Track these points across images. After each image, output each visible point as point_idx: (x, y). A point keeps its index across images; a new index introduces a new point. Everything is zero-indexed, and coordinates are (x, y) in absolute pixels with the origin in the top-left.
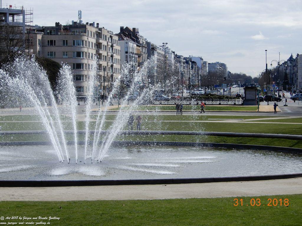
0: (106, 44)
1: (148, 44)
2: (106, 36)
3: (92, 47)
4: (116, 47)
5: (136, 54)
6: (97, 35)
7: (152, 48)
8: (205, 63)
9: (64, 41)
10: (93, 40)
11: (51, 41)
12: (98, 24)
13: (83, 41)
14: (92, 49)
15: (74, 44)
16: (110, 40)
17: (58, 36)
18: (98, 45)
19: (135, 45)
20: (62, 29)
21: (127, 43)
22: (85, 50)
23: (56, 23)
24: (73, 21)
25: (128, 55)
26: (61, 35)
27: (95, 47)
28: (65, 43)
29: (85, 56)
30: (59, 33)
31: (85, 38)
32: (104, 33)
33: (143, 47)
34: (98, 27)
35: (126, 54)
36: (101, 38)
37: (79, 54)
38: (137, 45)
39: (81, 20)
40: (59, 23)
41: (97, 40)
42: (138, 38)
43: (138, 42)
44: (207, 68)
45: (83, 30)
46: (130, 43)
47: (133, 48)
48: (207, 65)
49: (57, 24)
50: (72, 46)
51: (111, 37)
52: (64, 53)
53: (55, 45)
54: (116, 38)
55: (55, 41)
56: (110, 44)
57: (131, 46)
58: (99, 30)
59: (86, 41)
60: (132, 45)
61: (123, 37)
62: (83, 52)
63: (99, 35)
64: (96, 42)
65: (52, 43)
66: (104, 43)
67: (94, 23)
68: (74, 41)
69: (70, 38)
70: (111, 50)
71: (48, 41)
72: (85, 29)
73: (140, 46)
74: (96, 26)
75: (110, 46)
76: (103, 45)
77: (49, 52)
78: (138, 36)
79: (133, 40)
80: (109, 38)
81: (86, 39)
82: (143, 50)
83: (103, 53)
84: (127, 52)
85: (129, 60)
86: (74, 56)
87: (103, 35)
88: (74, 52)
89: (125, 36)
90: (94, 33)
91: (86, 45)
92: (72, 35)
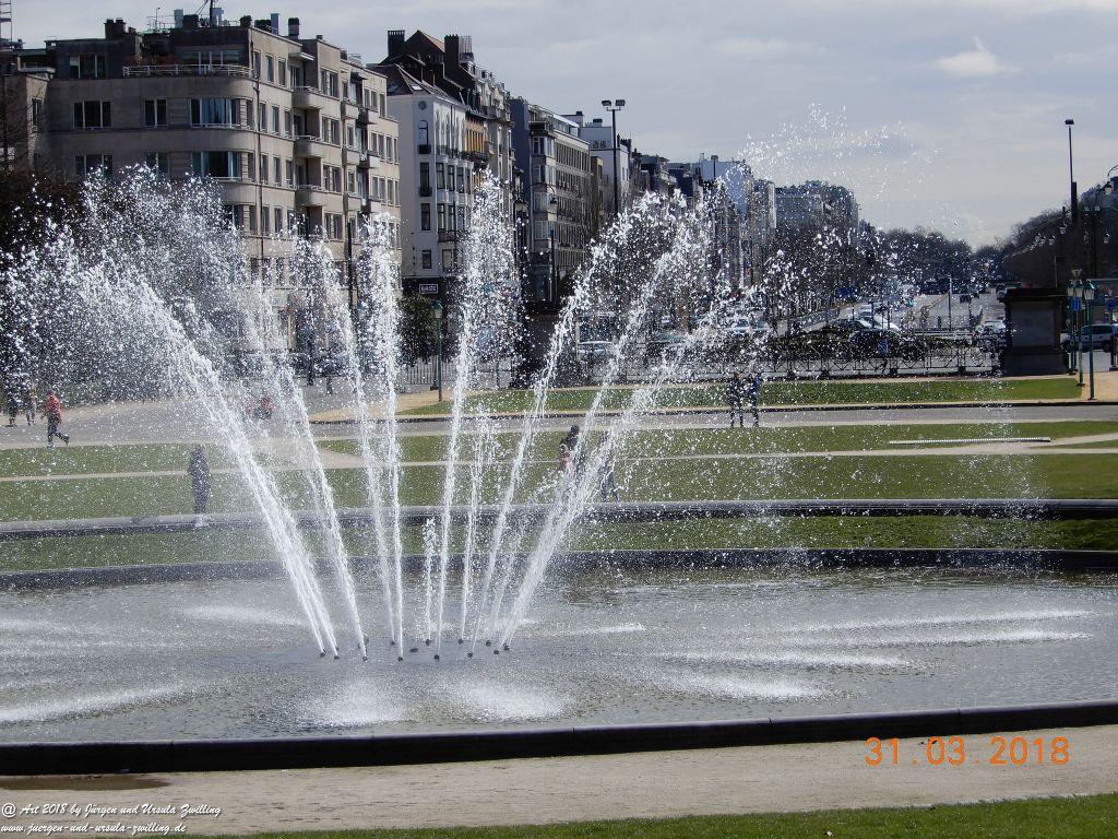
0: (336, 115)
1: (516, 106)
2: (334, 77)
3: (277, 128)
4: (383, 126)
5: (464, 155)
6: (295, 72)
7: (533, 126)
8: (761, 186)
9: (149, 104)
10: (278, 98)
11: (92, 107)
12: (294, 22)
13: (235, 102)
14: (278, 137)
15: (196, 119)
16: (352, 96)
17: (119, 82)
18: (304, 121)
19: (461, 116)
20: (139, 51)
21: (423, 105)
22: (247, 142)
23: (109, 24)
24: (177, 13)
25: (431, 159)
26: (133, 76)
27: (288, 128)
28: (155, 113)
29: (245, 169)
30: (126, 70)
31: (245, 89)
32: (328, 62)
33: (494, 121)
34: (293, 34)
35: (423, 158)
36: (315, 84)
37: (219, 163)
38: (469, 116)
39: (216, 5)
40: (120, 22)
41: (298, 99)
42: (470, 83)
43: (473, 100)
44: (773, 211)
45: (234, 50)
46: (436, 106)
47: (451, 129)
48: (772, 197)
49: (114, 27)
50: (185, 127)
51: (356, 79)
53: (107, 122)
54: (376, 84)
55: (107, 106)
56: (353, 112)
57: (443, 119)
58: (305, 50)
59: (249, 103)
60: (447, 114)
61: (407, 77)
62: (237, 155)
63: (304, 69)
64: (294, 108)
65: (93, 114)
66: (328, 108)
67: (275, 16)
68: (195, 104)
69: (177, 93)
70: (357, 144)
71: (78, 107)
72: (241, 47)
73: (480, 120)
74: (283, 29)
75: (352, 123)
76: (325, 120)
78: (470, 72)
79: (453, 93)
80: (345, 85)
81: (250, 93)
82: (494, 138)
83: (326, 153)
84: (424, 149)
85: (434, 181)
87: (324, 72)
88: (197, 155)
89: (416, 73)
90: (282, 64)
91: (250, 121)
92: (186, 74)
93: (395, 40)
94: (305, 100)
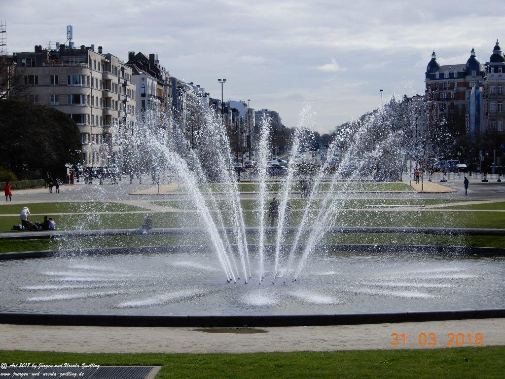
0: (116, 82)
1: (173, 80)
2: (116, 68)
3: (97, 87)
4: (131, 86)
5: (157, 97)
6: (103, 66)
7: (179, 88)
8: (250, 111)
9: (52, 77)
10: (98, 75)
11: (31, 77)
12: (100, 48)
13: (83, 77)
14: (97, 89)
15: (69, 83)
16: (121, 75)
17: (41, 68)
18: (106, 84)
19: (156, 83)
20: (48, 57)
21: (143, 79)
22: (87, 91)
23: (36, 47)
24: (57, 44)
25: (146, 99)
26: (46, 66)
27: (101, 86)
28: (54, 80)
29: (87, 101)
30: (44, 64)
31: (87, 72)
32: (114, 63)
33: (167, 85)
35: (143, 98)
36: (110, 71)
37: (77, 99)
38: (159, 83)
39: (72, 41)
40: (40, 47)
41: (104, 75)
42: (158, 71)
43: (160, 78)
44: (254, 120)
45: (83, 58)
46: (148, 79)
47: (152, 88)
48: (254, 115)
49: (38, 48)
50: (66, 85)
51: (122, 69)
52: (52, 96)
53: (37, 83)
54: (129, 71)
55: (37, 77)
56: (122, 81)
57: (150, 84)
58: (106, 58)
59: (88, 77)
60: (151, 82)
61: (137, 68)
62: (84, 96)
63: (106, 65)
64: (103, 79)
65: (31, 80)
66: (114, 79)
67: (93, 46)
68: (69, 77)
69: (62, 73)
70: (122, 91)
71: (26, 77)
72: (85, 57)
73: (161, 85)
74: (97, 50)
75: (121, 85)
76: (113, 84)
78: (158, 67)
79: (153, 75)
80: (119, 71)
81: (89, 74)
82: (166, 91)
83: (113, 96)
84: (143, 95)
85: (147, 106)
86: (69, 102)
87: (113, 66)
88: (69, 96)
89: (140, 67)
90: (99, 63)
91: (88, 84)
92: (65, 66)
93: (131, 55)
94: (106, 76)
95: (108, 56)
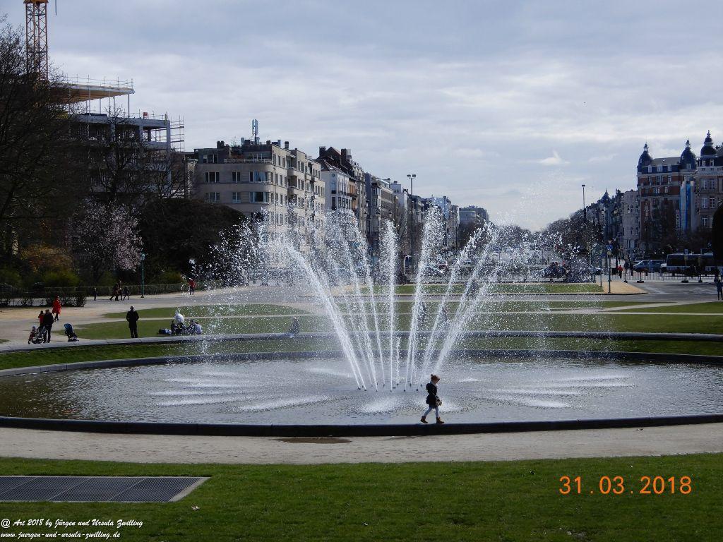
0: (303, 178)
1: (367, 176)
2: (302, 164)
3: (282, 184)
4: (319, 183)
5: (349, 195)
6: (288, 162)
7: (373, 184)
8: (454, 208)
9: (234, 174)
10: (282, 172)
11: (212, 174)
12: (287, 143)
13: (266, 173)
14: (282, 187)
15: (252, 180)
16: (308, 172)
17: (222, 165)
18: (291, 180)
19: (347, 179)
20: (230, 153)
21: (334, 175)
22: (271, 189)
23: (218, 142)
24: (242, 139)
25: (336, 196)
26: (228, 163)
27: (286, 183)
28: (236, 177)
29: (270, 199)
30: (225, 160)
31: (270, 168)
32: (300, 158)
33: (359, 181)
34: (287, 148)
35: (334, 195)
36: (296, 167)
37: (260, 197)
38: (350, 179)
39: (257, 136)
40: (222, 142)
41: (289, 172)
42: (350, 167)
43: (352, 174)
44: (458, 217)
45: (266, 153)
46: (338, 176)
47: (344, 184)
48: (458, 212)
49: (220, 144)
50: (247, 182)
51: (310, 165)
52: (234, 194)
53: (218, 180)
54: (317, 167)
55: (218, 174)
56: (309, 177)
57: (341, 181)
58: (292, 154)
59: (272, 174)
60: (342, 178)
61: (327, 164)
62: (267, 193)
63: (292, 161)
64: (288, 176)
65: (213, 177)
66: (300, 175)
67: (279, 141)
68: (252, 174)
69: (245, 170)
70: (310, 188)
71: (207, 174)
72: (269, 152)
73: (354, 181)
74: (283, 146)
75: (308, 182)
76: (299, 180)
77: (207, 194)
78: (350, 163)
79: (344, 170)
80: (306, 167)
81: (272, 170)
82: (359, 188)
83: (299, 193)
84: (334, 192)
85: (337, 204)
86: (252, 201)
87: (299, 162)
88: (252, 193)
89: (331, 162)
90: (284, 159)
91: (272, 181)
92: (248, 162)
93: (322, 150)
94: (292, 173)
95: (294, 152)
